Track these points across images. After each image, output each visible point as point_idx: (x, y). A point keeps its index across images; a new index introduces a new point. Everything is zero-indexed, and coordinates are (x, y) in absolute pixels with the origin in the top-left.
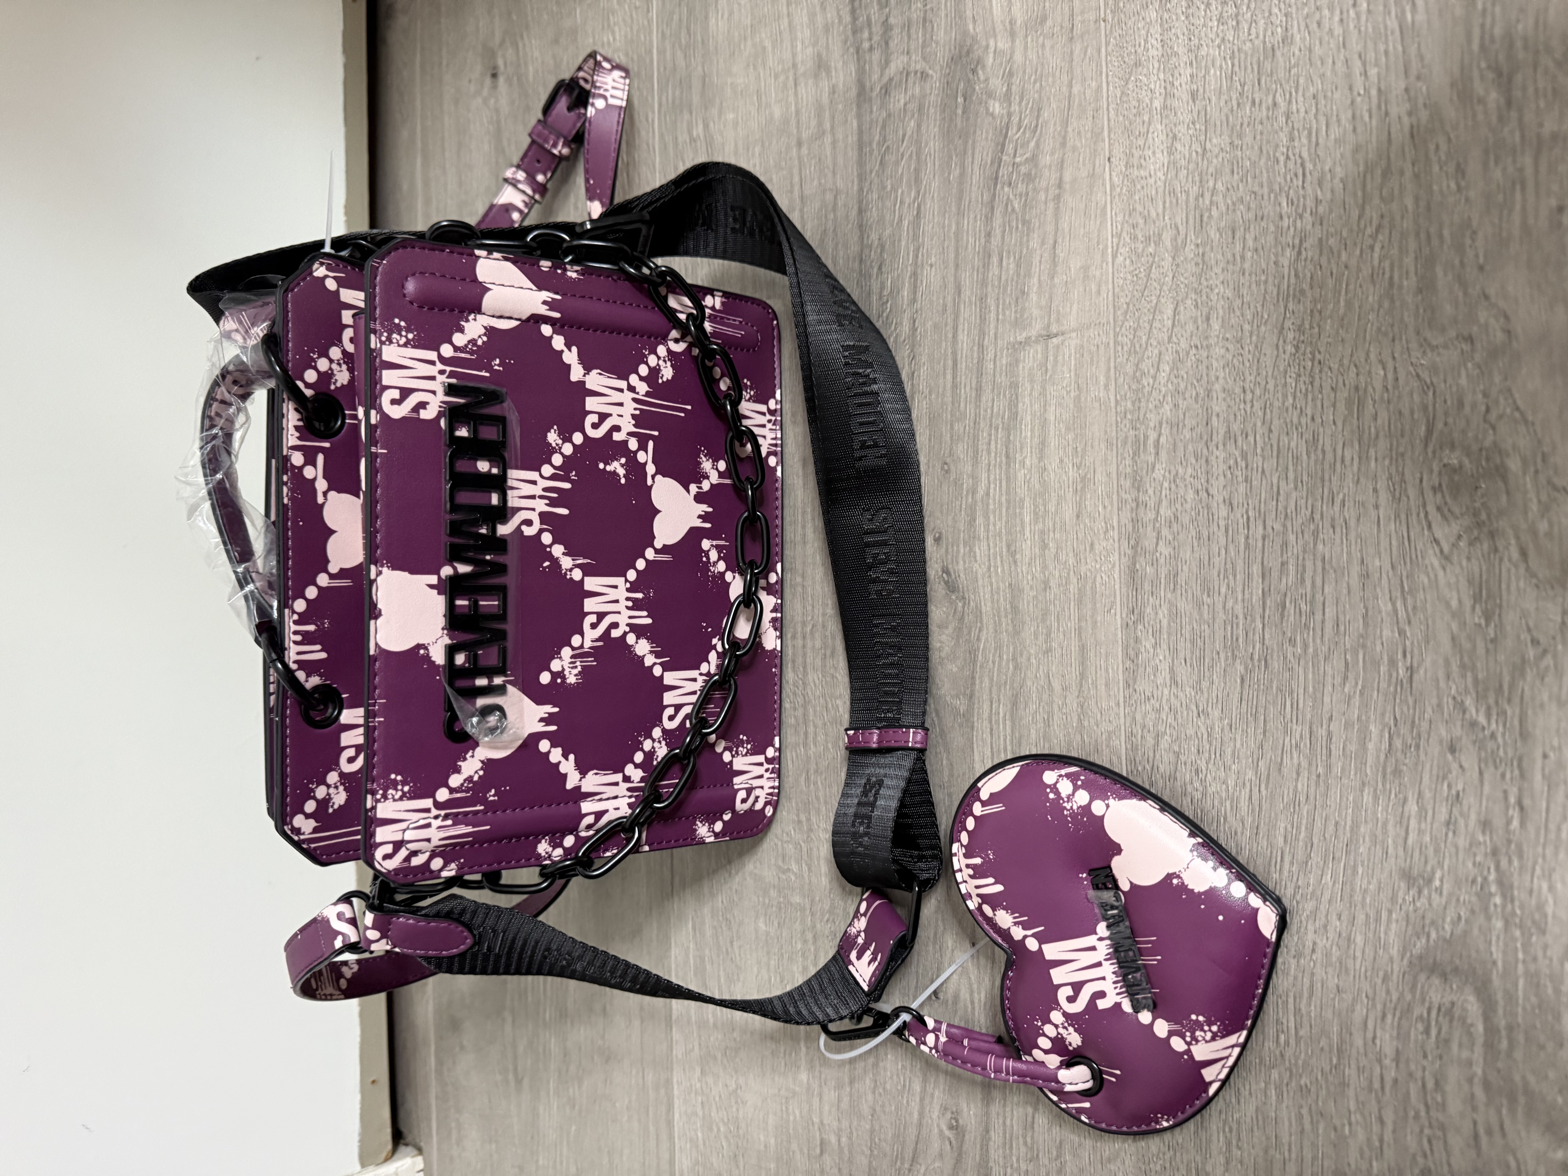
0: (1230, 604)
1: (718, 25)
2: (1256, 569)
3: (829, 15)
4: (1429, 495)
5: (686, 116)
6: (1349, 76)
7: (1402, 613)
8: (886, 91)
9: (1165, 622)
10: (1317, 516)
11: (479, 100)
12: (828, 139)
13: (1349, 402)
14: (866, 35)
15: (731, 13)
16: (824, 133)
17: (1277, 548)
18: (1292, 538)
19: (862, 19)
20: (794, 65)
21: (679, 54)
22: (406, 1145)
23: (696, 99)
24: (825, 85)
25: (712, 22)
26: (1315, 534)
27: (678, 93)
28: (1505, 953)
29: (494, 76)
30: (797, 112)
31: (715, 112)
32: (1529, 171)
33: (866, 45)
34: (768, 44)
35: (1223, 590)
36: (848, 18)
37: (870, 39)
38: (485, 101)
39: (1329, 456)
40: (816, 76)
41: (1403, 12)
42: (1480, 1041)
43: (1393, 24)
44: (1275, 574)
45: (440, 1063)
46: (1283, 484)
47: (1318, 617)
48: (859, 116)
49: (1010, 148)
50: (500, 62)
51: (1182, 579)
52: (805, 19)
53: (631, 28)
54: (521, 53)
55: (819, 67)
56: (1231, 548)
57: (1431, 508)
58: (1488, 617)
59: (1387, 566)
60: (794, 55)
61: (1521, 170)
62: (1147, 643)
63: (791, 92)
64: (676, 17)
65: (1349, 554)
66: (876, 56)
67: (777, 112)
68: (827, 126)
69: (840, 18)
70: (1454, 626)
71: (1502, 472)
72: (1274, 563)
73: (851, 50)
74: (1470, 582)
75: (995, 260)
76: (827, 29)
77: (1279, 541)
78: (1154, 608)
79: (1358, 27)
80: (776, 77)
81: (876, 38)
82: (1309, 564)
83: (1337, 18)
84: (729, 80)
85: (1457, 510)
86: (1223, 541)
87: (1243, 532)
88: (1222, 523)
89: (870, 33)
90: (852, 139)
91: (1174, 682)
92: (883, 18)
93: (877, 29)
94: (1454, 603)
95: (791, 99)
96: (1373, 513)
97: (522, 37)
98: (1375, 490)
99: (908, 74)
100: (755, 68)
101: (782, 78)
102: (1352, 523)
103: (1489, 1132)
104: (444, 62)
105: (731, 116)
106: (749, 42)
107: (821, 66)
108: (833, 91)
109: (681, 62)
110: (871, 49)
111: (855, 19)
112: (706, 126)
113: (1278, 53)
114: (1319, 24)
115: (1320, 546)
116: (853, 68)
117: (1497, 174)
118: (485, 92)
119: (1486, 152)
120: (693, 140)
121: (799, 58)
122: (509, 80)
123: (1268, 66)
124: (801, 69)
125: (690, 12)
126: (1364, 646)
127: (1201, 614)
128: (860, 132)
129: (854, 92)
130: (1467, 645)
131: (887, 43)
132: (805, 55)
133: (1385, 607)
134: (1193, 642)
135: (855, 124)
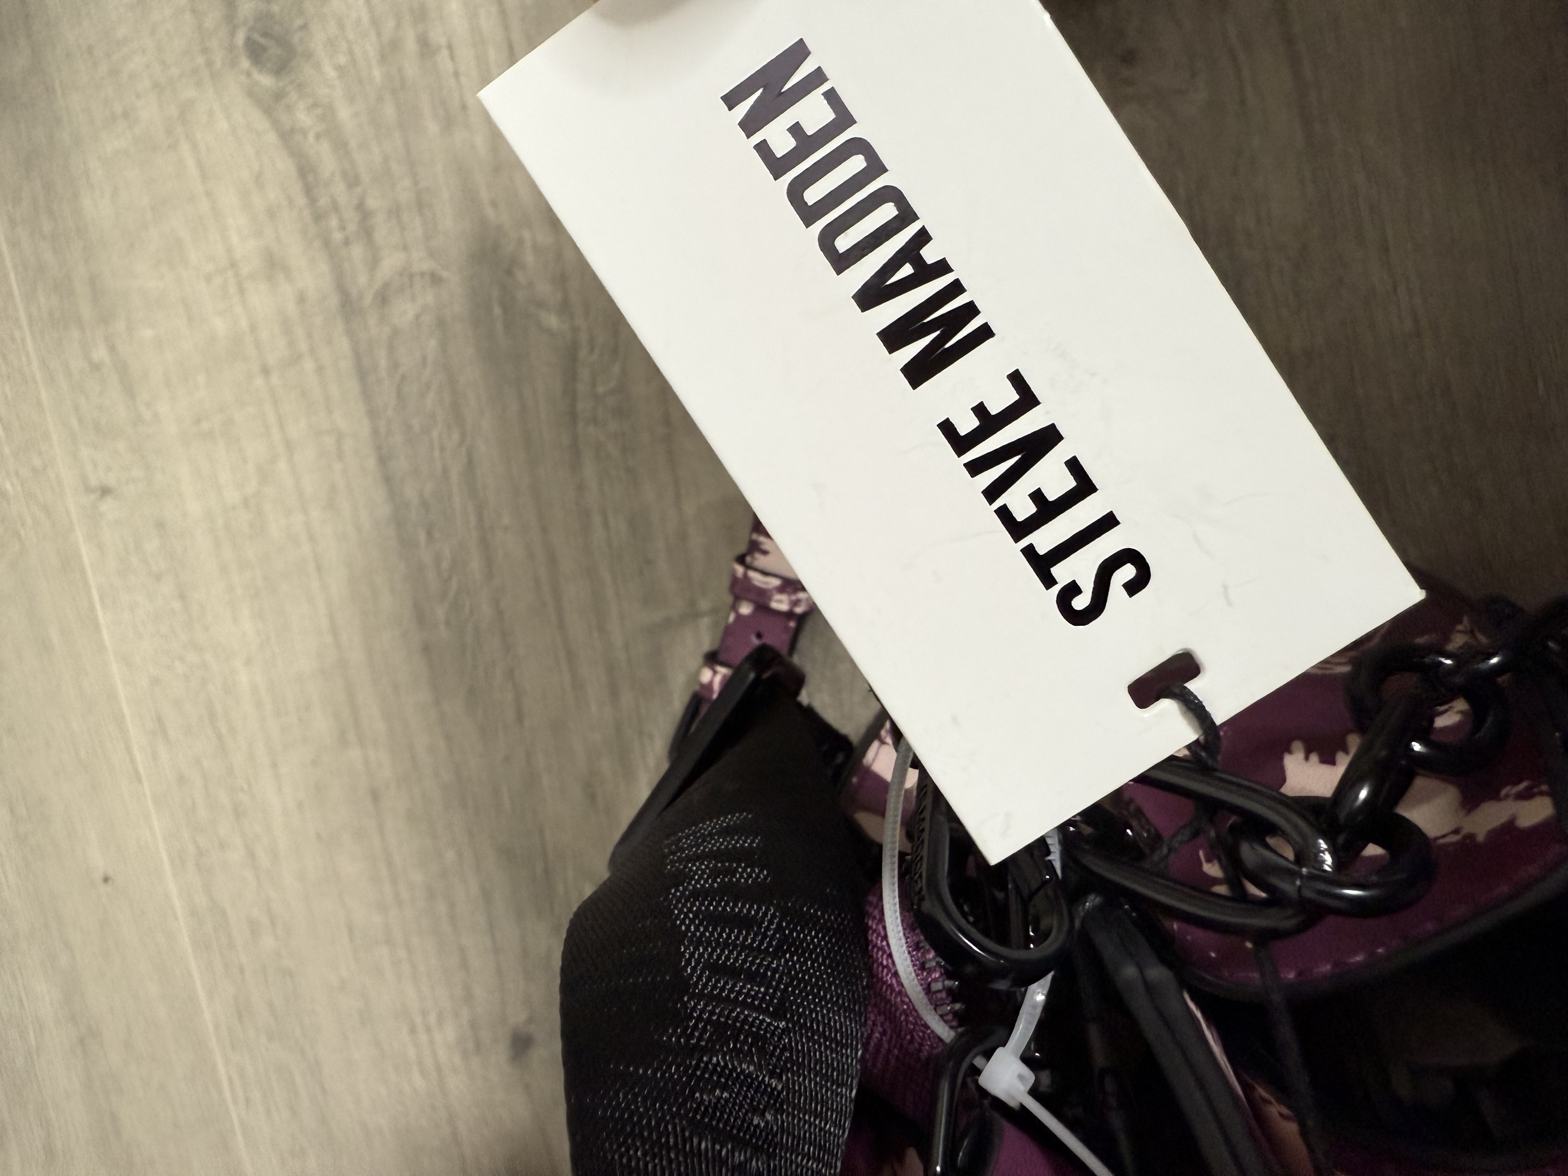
8: (383, 298)
12: (309, 365)
16: (300, 356)
19: (323, 202)
20: (233, 265)
30: (253, 328)
33: (338, 236)
36: (301, 201)
48: (350, 333)
49: (585, 374)
60: (229, 250)
66: (357, 251)
68: (303, 346)
69: (291, 201)
75: (597, 519)
76: (272, 213)
90: (346, 365)
93: (351, 216)
99: (411, 276)
108: (302, 299)
110: (347, 242)
111: (312, 200)
116: (324, 267)
128: (357, 355)
129: (334, 301)
135: (345, 345)
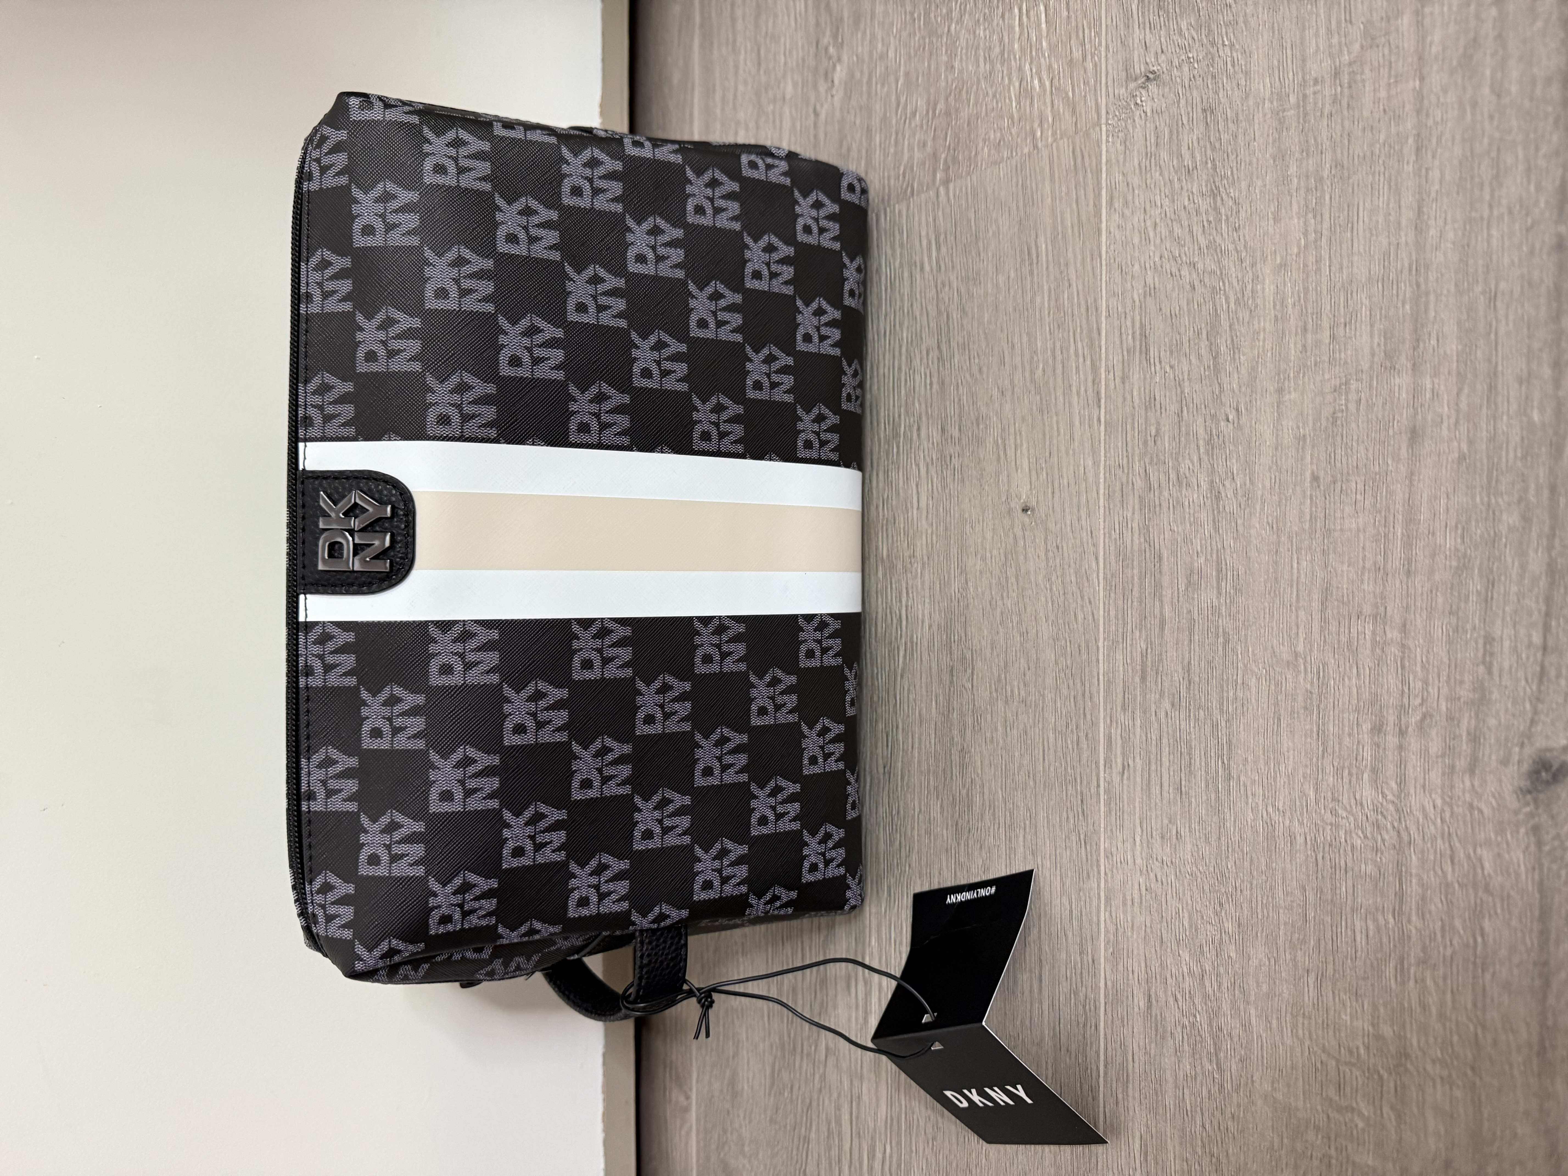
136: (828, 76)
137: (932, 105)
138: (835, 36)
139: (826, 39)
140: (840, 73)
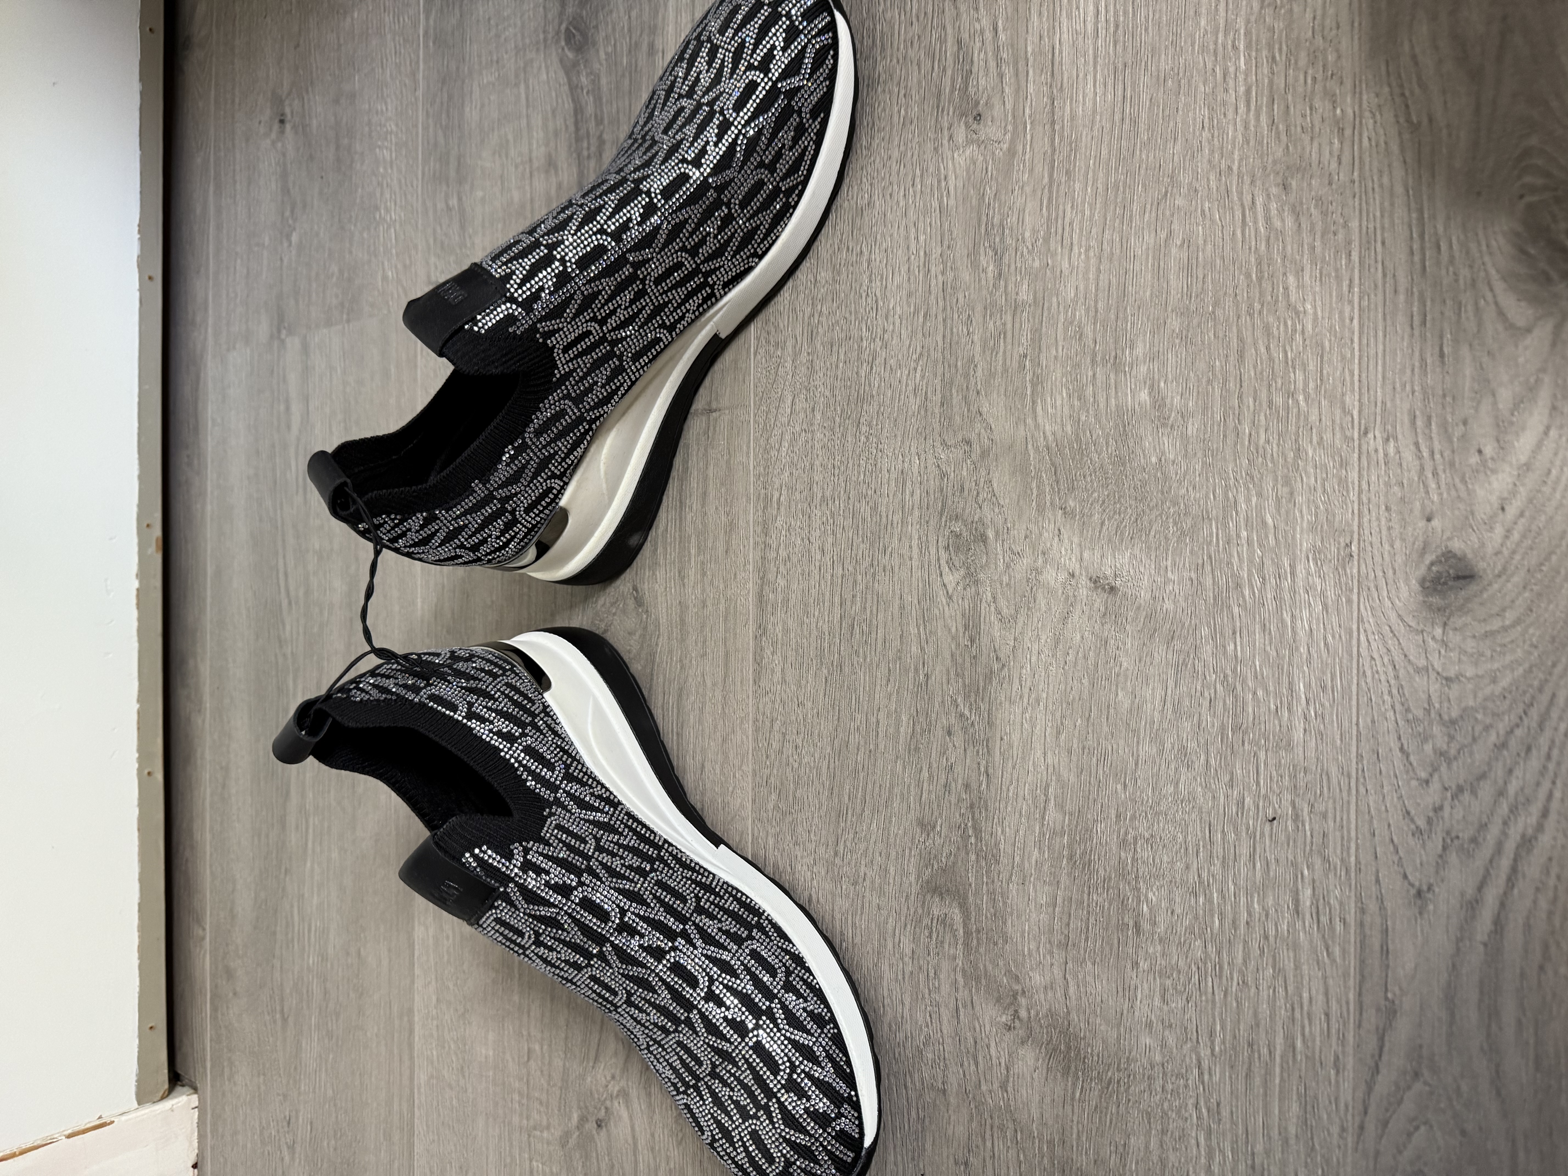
0: (820, 624)
1: (472, 114)
2: (837, 600)
3: (558, 123)
4: (942, 552)
5: (444, 188)
6: (907, 238)
7: (923, 636)
9: (780, 635)
10: (875, 563)
11: (268, 141)
13: (897, 480)
14: (585, 145)
15: (483, 106)
17: (850, 584)
18: (860, 577)
21: (440, 133)
22: (183, 1086)
23: (452, 174)
24: (554, 180)
25: (467, 109)
26: (874, 575)
27: (438, 166)
28: (976, 879)
29: (282, 122)
31: (467, 187)
32: (1009, 326)
34: (510, 137)
35: (816, 614)
37: (588, 149)
38: (274, 143)
39: (884, 519)
40: (547, 172)
41: (942, 197)
42: (960, 942)
43: (935, 204)
44: (849, 603)
45: (215, 1009)
46: (855, 537)
47: (873, 636)
50: (288, 110)
51: (791, 604)
52: (540, 123)
53: (401, 103)
54: (306, 106)
55: (550, 164)
56: (822, 582)
57: (943, 562)
58: (972, 641)
59: (916, 602)
61: (1004, 324)
62: (768, 652)
63: (527, 182)
64: (438, 100)
65: (893, 591)
67: (516, 195)
70: (953, 646)
71: (984, 538)
72: (848, 596)
73: (574, 155)
74: (963, 615)
77: (851, 580)
78: (773, 625)
79: (914, 202)
80: (516, 167)
81: (593, 149)
82: (869, 597)
83: (902, 194)
84: (479, 163)
85: (957, 564)
86: (817, 577)
87: (830, 571)
88: (817, 564)
89: (589, 144)
91: (784, 681)
92: (598, 133)
94: (954, 630)
95: (528, 188)
96: (909, 563)
97: (307, 92)
98: (910, 547)
100: (500, 156)
101: (521, 168)
102: (896, 569)
103: (965, 1007)
104: (237, 100)
105: (480, 194)
106: (496, 133)
107: (551, 164)
109: (441, 140)
112: (460, 199)
113: (865, 213)
114: (891, 195)
115: (876, 585)
117: (991, 325)
118: (274, 135)
119: (985, 308)
120: (449, 209)
121: (534, 154)
122: (294, 127)
123: (858, 221)
124: (536, 164)
125: (450, 97)
126: (900, 658)
127: (802, 631)
130: (960, 661)
131: (601, 155)
132: (539, 153)
133: (913, 630)
134: (796, 651)
136: (288, 237)
137: (341, 272)
138: (292, 212)
139: (287, 213)
140: (295, 238)
